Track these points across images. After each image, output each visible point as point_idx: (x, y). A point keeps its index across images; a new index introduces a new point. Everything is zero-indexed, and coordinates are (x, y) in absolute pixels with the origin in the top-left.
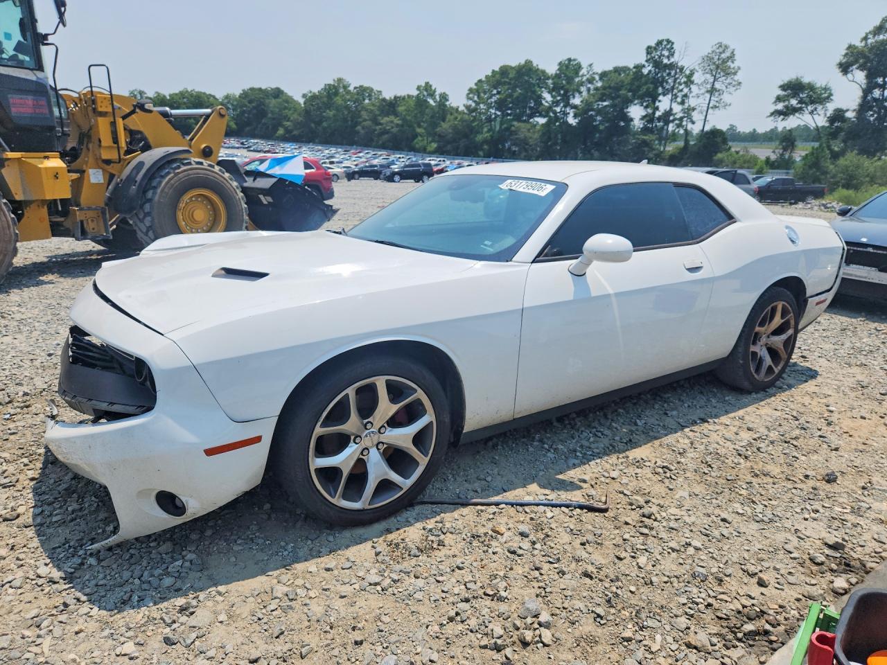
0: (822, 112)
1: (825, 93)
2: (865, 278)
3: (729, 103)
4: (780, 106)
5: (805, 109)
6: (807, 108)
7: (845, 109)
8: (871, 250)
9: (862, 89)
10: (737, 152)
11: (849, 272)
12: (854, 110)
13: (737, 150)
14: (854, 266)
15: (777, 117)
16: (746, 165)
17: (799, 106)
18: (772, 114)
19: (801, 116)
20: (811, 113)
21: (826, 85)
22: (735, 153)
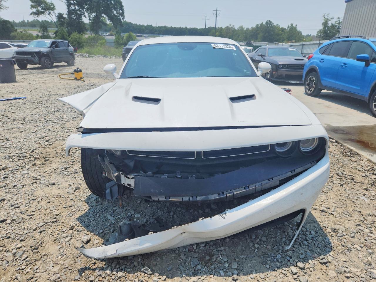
0: (53, 14)
1: (52, 5)
3: (7, 7)
4: (34, 10)
5: (45, 12)
6: (46, 11)
7: (62, 13)
9: (67, 5)
10: (21, 32)
12: (66, 14)
13: (21, 31)
15: (34, 15)
16: (28, 38)
17: (42, 10)
18: (31, 14)
19: (44, 15)
20: (49, 14)
21: (51, 2)
22: (20, 33)
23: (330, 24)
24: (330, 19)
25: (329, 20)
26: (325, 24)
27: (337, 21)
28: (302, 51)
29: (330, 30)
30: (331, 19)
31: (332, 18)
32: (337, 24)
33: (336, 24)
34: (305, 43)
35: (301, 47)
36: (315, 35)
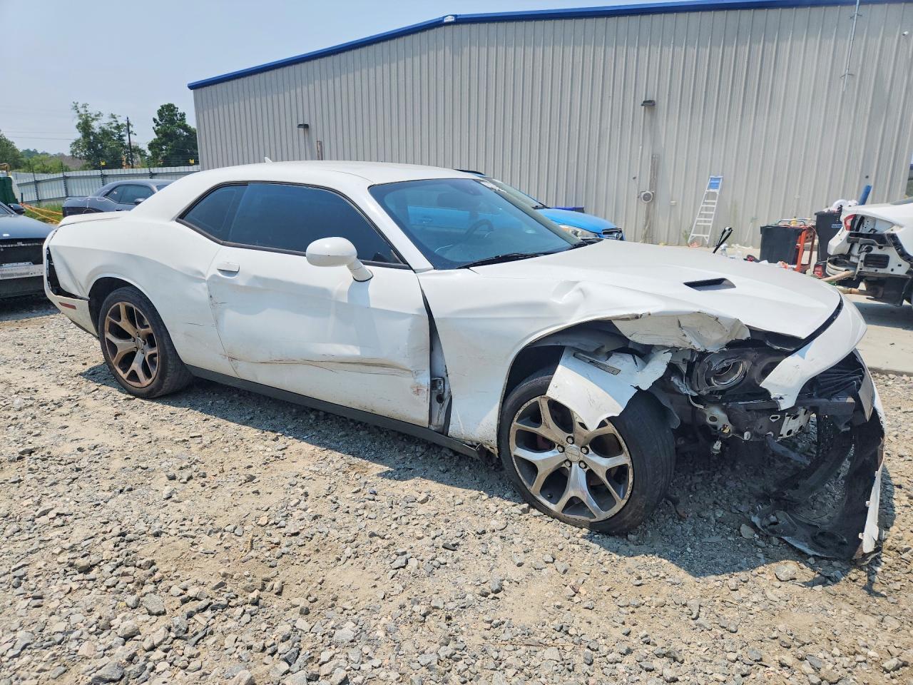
2: (27, 274)
8: (20, 244)
11: (9, 272)
14: (7, 265)
23: (96, 126)
24: (93, 116)
25: (93, 119)
26: (85, 127)
27: (112, 124)
28: (37, 195)
29: (101, 143)
30: (96, 116)
31: (98, 115)
32: (113, 130)
33: (111, 128)
34: (67, 174)
35: (62, 181)
36: (67, 153)
